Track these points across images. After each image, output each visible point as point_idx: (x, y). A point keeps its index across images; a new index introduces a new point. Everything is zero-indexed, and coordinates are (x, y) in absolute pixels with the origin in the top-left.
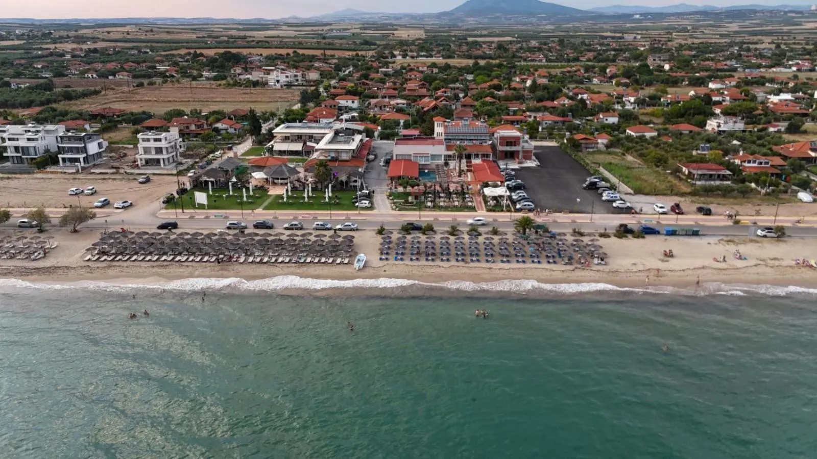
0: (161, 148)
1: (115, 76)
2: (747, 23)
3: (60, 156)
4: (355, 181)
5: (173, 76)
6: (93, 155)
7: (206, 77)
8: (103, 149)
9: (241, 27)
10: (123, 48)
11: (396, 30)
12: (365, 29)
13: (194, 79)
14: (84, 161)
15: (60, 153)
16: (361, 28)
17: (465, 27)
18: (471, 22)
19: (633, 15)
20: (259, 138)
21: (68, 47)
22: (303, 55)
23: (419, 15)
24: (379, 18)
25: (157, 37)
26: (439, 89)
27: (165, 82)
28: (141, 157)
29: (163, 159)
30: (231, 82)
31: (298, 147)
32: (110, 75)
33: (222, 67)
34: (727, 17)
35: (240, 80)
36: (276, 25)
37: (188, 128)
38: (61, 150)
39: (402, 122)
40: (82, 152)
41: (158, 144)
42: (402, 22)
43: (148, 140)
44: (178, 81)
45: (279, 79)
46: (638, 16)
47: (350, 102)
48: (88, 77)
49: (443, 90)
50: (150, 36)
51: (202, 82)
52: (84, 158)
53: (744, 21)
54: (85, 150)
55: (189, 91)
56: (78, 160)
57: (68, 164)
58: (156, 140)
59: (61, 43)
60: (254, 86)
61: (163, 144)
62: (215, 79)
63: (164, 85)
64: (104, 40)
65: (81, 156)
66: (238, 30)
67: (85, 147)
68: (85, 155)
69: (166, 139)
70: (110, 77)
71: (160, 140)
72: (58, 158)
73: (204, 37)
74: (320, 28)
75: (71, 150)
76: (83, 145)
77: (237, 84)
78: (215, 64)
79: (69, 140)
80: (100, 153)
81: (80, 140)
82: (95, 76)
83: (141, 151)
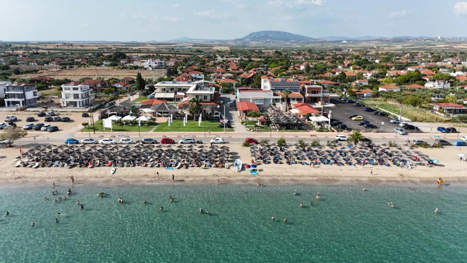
0: (78, 95)
1: (48, 64)
2: (405, 45)
3: (6, 100)
4: (217, 114)
5: (85, 64)
6: (30, 100)
7: (105, 65)
8: (37, 97)
9: (124, 45)
10: (54, 53)
11: (213, 47)
12: (195, 46)
13: (98, 65)
14: (23, 104)
15: (6, 98)
16: (193, 46)
17: (251, 46)
18: (254, 44)
19: (342, 41)
20: (144, 91)
21: (21, 52)
22: (162, 56)
23: (224, 41)
24: (202, 42)
25: (74, 48)
26: (251, 69)
27: (80, 67)
28: (63, 100)
29: (79, 102)
30: (121, 67)
31: (171, 95)
32: (45, 63)
33: (115, 60)
34: (394, 42)
35: (126, 66)
36: (144, 44)
37: (95, 85)
38: (7, 96)
39: (234, 84)
40: (22, 98)
41: (76, 92)
42: (216, 43)
43: (69, 89)
44: (88, 66)
45: (151, 64)
46: (345, 42)
47: (198, 75)
48: (31, 65)
49: (254, 69)
50: (70, 48)
51: (103, 67)
52: (23, 101)
53: (403, 44)
54: (23, 96)
55: (95, 71)
56: (18, 103)
57: (11, 105)
58: (74, 89)
59: (17, 50)
60: (135, 69)
61: (79, 92)
62: (110, 65)
63: (79, 68)
64: (42, 49)
65: (21, 100)
66: (122, 46)
67: (24, 94)
68: (23, 99)
69: (81, 88)
70: (45, 65)
71: (77, 89)
72: (4, 101)
73: (103, 48)
74: (170, 46)
75: (13, 96)
76: (23, 92)
77: (124, 68)
78: (111, 59)
79: (13, 89)
80: (35, 99)
81: (21, 89)
82: (35, 64)
83: (63, 96)
